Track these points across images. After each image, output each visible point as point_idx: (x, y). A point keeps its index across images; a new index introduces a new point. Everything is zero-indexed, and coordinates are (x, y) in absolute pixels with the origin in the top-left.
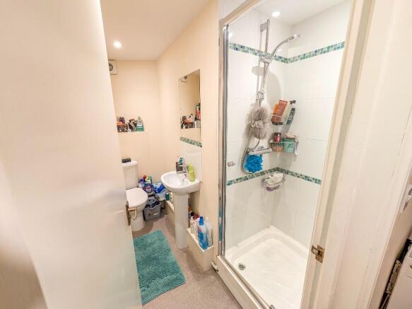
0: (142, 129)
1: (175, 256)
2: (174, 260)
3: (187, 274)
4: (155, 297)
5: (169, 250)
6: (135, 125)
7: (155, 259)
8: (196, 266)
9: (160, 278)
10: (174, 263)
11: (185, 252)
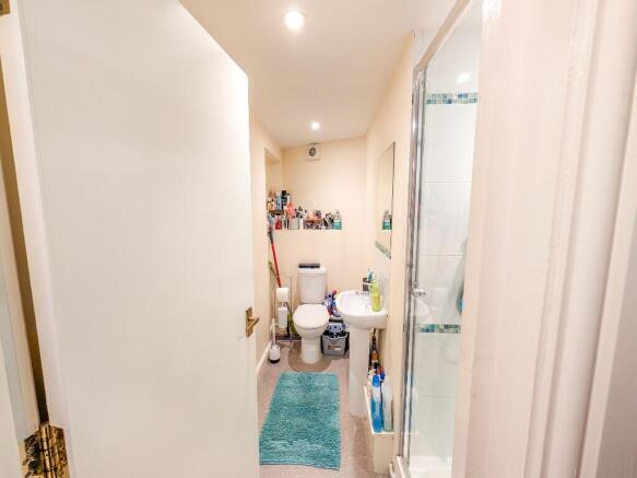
0: (340, 228)
1: (342, 421)
2: (337, 427)
3: (347, 458)
4: (293, 463)
5: (336, 409)
6: (332, 221)
7: (315, 411)
8: (365, 454)
9: (309, 440)
10: (335, 432)
11: (357, 424)
